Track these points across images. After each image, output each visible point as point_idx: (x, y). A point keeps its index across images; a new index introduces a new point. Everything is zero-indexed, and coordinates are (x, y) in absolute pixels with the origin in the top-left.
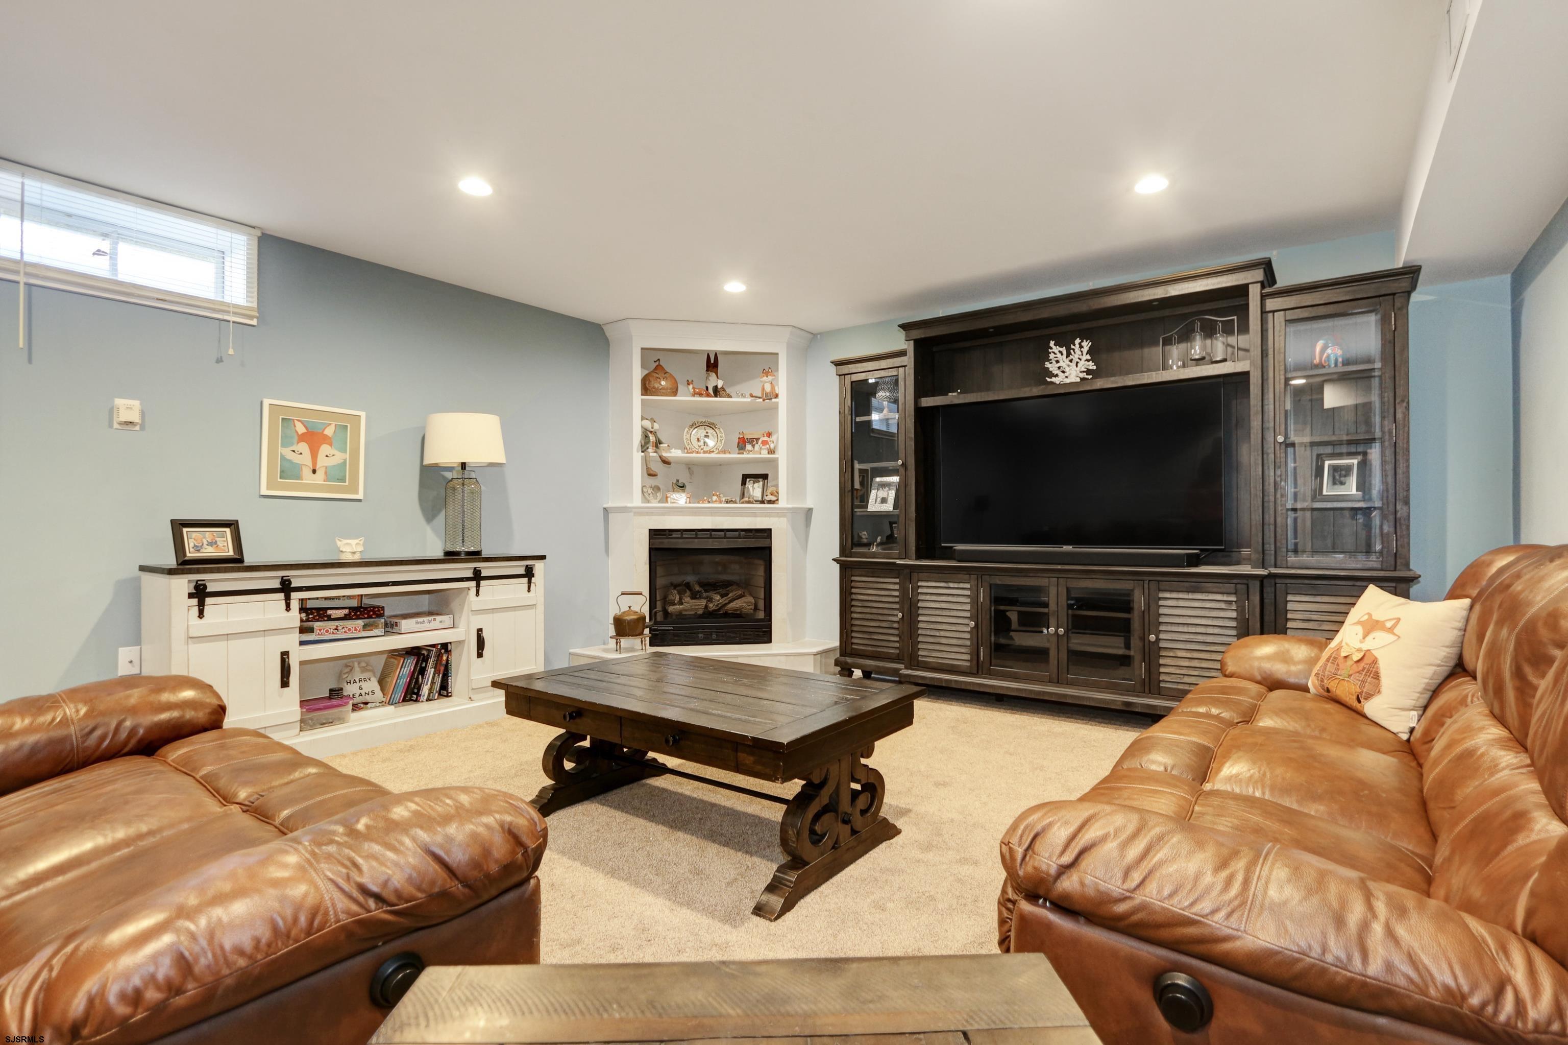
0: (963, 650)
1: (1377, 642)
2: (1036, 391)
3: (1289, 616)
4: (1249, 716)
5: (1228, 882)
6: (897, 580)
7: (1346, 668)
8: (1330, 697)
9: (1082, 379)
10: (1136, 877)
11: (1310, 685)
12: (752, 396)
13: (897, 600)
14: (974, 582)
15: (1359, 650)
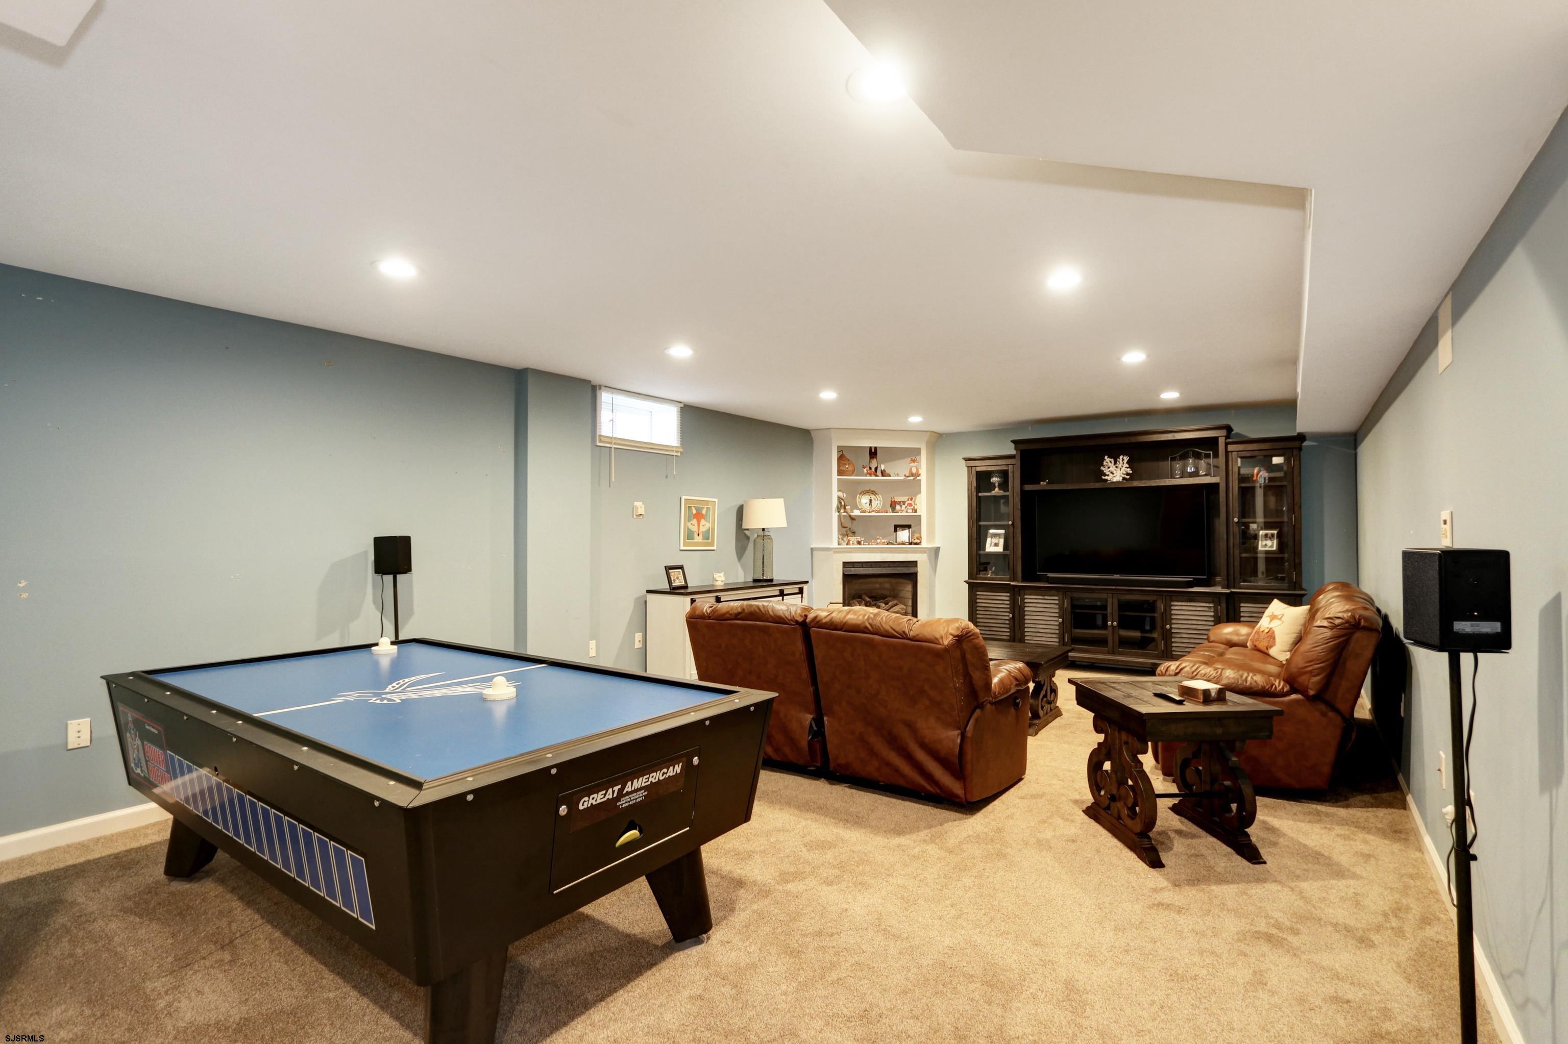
0: (1054, 636)
1: (1275, 624)
2: (1098, 485)
3: (1242, 614)
4: (1222, 654)
5: (1217, 672)
6: (1009, 594)
7: (1262, 636)
8: (1256, 649)
9: (1124, 479)
10: (1195, 673)
11: (1248, 644)
12: (905, 476)
13: (1008, 606)
14: (1061, 596)
15: (1268, 628)
